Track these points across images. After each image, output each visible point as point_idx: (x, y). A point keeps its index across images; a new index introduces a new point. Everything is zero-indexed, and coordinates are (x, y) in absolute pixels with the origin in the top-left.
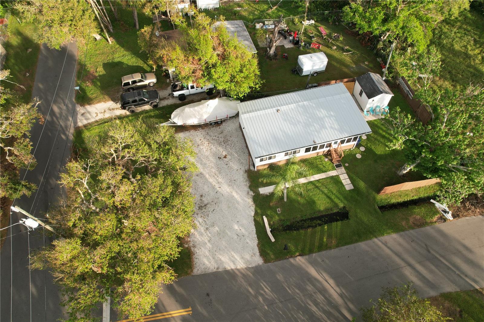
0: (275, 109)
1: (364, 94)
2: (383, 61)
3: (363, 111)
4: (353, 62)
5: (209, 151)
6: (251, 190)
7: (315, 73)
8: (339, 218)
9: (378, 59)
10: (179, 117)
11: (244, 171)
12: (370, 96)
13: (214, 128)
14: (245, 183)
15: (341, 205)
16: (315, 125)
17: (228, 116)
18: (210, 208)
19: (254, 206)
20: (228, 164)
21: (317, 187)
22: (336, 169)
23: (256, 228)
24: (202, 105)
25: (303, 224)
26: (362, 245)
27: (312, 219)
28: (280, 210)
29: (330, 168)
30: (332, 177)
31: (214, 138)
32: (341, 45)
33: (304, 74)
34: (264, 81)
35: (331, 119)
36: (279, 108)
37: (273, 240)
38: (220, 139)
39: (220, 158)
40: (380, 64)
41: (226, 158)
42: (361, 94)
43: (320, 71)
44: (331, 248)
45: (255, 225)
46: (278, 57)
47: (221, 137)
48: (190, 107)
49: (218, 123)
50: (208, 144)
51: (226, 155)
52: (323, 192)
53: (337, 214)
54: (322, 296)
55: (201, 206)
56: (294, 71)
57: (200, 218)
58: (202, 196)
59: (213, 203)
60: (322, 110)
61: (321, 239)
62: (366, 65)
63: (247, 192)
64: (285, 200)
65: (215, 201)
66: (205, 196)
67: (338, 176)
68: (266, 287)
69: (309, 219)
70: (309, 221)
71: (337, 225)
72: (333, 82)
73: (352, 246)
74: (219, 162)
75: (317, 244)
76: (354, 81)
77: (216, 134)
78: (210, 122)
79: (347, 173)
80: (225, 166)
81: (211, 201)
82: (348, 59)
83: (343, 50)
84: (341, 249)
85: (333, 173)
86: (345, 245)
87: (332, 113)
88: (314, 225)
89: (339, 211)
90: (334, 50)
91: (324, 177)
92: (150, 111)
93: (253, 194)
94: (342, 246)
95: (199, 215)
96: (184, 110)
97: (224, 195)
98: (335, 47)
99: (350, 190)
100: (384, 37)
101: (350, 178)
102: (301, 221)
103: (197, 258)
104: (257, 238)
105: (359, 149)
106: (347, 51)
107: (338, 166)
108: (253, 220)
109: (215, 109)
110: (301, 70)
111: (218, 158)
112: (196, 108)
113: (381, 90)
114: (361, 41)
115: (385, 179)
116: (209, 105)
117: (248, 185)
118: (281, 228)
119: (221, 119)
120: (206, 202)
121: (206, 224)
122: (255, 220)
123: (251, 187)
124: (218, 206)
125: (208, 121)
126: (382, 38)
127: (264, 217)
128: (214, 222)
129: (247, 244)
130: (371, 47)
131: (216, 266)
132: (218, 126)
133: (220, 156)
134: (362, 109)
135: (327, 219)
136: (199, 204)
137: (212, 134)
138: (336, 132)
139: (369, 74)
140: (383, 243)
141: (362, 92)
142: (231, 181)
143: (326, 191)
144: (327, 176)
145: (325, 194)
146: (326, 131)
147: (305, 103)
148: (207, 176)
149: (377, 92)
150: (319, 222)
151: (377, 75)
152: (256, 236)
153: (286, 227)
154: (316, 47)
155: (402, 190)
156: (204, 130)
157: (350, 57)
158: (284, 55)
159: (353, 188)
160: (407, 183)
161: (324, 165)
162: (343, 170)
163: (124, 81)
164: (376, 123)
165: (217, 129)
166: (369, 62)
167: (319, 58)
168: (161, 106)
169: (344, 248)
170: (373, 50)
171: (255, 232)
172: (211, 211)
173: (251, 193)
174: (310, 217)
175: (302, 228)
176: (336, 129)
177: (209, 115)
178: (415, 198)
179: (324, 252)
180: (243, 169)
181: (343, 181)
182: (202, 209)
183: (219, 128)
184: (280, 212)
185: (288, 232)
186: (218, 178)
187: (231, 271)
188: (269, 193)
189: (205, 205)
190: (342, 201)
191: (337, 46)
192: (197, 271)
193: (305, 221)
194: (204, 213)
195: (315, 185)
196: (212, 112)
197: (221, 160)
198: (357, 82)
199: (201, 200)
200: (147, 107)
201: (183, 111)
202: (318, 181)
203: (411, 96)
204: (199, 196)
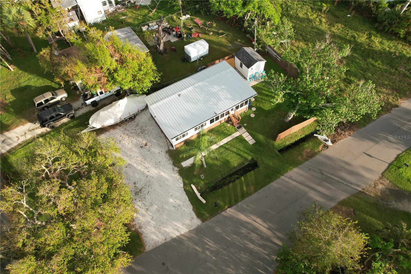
0: (176, 95)
1: (243, 65)
2: (251, 36)
3: (246, 79)
4: (229, 41)
5: (131, 143)
6: (175, 166)
7: (201, 57)
8: (250, 169)
9: (247, 35)
10: (96, 121)
11: (165, 152)
12: (249, 66)
13: (130, 123)
14: (169, 162)
15: (250, 158)
16: (212, 99)
17: (138, 110)
18: (145, 191)
19: (181, 178)
20: (150, 150)
21: (227, 149)
22: (238, 131)
23: (188, 196)
24: (114, 107)
25: (225, 181)
26: (274, 184)
27: (230, 176)
28: (203, 176)
29: (233, 131)
30: (237, 138)
31: (132, 131)
32: (216, 30)
33: (192, 60)
34: (162, 73)
35: (223, 92)
36: (180, 93)
37: (204, 202)
38: (138, 131)
39: (142, 147)
40: (250, 39)
41: (147, 145)
42: (241, 66)
43: (205, 55)
44: (251, 194)
45: (186, 194)
46: (167, 51)
47: (138, 129)
48: (104, 111)
49: (132, 118)
50: (128, 137)
51: (146, 143)
52: (233, 152)
53: (248, 166)
54: (254, 234)
55: (137, 192)
56: (184, 60)
57: (139, 202)
58: (135, 183)
59: (146, 186)
60: (215, 86)
61: (242, 189)
62: (239, 42)
63: (172, 169)
64: (205, 166)
65: (148, 184)
66: (137, 183)
67: (241, 136)
68: (209, 242)
69: (228, 176)
70: (228, 177)
71: (251, 175)
72: (217, 61)
73: (266, 188)
74: (142, 150)
75: (239, 194)
76: (233, 57)
77: (133, 128)
78: (125, 118)
79: (247, 131)
80: (149, 153)
81: (144, 185)
82: (224, 40)
83: (219, 34)
84: (259, 192)
85: (236, 134)
86: (262, 188)
87: (223, 87)
88: (233, 179)
89: (249, 163)
90: (211, 35)
91: (231, 139)
92: (69, 122)
93: (178, 169)
94: (259, 189)
95: (138, 200)
96: (99, 114)
97: (153, 177)
98: (212, 33)
99: (253, 144)
100: (247, 17)
101: (251, 134)
102: (222, 179)
103: (145, 237)
104: (191, 204)
105: (251, 110)
106: (222, 34)
107: (239, 128)
108: (183, 190)
109: (127, 107)
110: (189, 57)
111: (140, 147)
112: (109, 110)
113: (256, 59)
114: (230, 24)
115: (277, 128)
116: (120, 105)
117: (172, 163)
118: (208, 190)
119: (134, 114)
120: (140, 187)
121: (145, 206)
122: (185, 190)
123: (174, 164)
124: (151, 188)
125: (123, 119)
126: (246, 18)
127: (192, 185)
128: (152, 202)
129: (185, 212)
130: (239, 27)
131: (164, 238)
132: (133, 121)
133: (141, 146)
134: (245, 78)
135: (242, 172)
136: (134, 191)
137: (129, 128)
138: (230, 101)
139: (244, 49)
140: (289, 178)
141: (242, 64)
142: (156, 163)
143: (235, 150)
144: (233, 138)
145: (235, 153)
146: (222, 102)
147: (199, 83)
148: (135, 165)
149: (253, 61)
150: (236, 176)
151: (250, 48)
152: (189, 203)
153: (212, 188)
154: (196, 36)
155: (291, 133)
156: (122, 127)
157: (225, 38)
158: (172, 48)
159: (255, 142)
160: (294, 127)
161: (228, 130)
162: (243, 129)
163: (37, 102)
164: (259, 86)
165: (133, 123)
166: (241, 39)
167: (201, 45)
168: (78, 116)
169: (261, 191)
170: (241, 29)
171: (188, 200)
172: (146, 194)
173: (176, 169)
174: (228, 174)
175: (224, 185)
176: (229, 99)
177: (122, 113)
178: (303, 136)
179: (247, 199)
180: (164, 151)
181: (246, 139)
182: (138, 195)
183: (134, 122)
184: (204, 178)
185: (214, 191)
186: (144, 165)
187: (177, 238)
188: (191, 165)
189: (140, 190)
190: (249, 155)
191: (213, 32)
192: (148, 248)
193: (225, 178)
194: (141, 197)
195: (225, 148)
196: (124, 110)
197: (143, 148)
198: (235, 57)
199: (135, 187)
200: (65, 120)
201: (99, 116)
202: (227, 143)
203: (279, 59)
204: (133, 184)
